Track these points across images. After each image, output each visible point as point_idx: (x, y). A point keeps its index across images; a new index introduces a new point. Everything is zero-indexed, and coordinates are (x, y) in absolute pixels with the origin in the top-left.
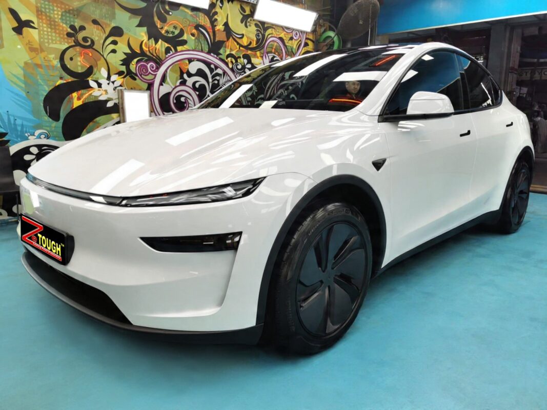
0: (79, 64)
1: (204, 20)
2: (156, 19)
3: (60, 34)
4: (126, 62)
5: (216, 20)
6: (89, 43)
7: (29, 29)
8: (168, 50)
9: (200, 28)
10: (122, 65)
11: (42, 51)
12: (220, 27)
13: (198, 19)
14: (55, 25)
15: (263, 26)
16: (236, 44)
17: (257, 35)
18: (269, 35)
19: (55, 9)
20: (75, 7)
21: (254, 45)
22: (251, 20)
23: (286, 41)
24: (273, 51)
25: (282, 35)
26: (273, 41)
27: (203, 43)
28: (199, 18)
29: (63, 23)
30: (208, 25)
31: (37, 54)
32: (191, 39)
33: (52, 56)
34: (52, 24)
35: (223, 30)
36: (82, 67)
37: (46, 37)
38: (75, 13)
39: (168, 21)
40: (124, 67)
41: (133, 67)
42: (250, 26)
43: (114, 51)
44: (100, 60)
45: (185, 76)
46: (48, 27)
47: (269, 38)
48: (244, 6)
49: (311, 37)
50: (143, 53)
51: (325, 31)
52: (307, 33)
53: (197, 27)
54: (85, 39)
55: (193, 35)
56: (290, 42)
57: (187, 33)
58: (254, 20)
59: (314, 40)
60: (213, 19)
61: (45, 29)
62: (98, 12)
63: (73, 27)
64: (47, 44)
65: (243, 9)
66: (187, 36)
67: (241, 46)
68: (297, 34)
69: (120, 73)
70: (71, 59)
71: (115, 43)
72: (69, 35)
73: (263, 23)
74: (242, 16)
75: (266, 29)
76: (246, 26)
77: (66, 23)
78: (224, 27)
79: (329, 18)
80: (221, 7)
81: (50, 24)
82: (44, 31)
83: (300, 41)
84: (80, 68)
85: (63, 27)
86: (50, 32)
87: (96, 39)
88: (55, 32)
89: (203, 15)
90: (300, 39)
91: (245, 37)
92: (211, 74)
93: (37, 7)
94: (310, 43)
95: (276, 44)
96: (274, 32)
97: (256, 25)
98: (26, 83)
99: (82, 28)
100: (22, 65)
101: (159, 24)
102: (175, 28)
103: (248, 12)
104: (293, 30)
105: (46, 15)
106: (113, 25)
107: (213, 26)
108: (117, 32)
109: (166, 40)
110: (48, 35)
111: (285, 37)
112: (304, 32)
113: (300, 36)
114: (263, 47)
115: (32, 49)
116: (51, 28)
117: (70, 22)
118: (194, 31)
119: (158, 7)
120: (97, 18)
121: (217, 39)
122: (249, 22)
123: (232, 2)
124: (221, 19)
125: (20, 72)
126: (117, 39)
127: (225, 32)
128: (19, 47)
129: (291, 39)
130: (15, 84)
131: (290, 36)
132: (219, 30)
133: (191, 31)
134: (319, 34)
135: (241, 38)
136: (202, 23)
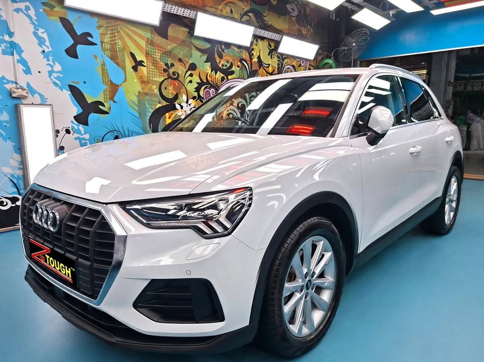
0: (170, 91)
1: (245, 55)
2: (216, 56)
3: (159, 70)
4: (198, 90)
5: (253, 54)
6: (176, 76)
7: (142, 67)
8: (223, 79)
9: (243, 61)
10: (195, 91)
11: (149, 83)
12: (255, 60)
13: (242, 54)
14: (156, 64)
15: (282, 57)
16: (265, 72)
17: (278, 64)
18: (285, 64)
19: (157, 51)
20: (169, 49)
21: (276, 72)
23: (296, 68)
25: (294, 64)
26: (288, 68)
27: (244, 72)
29: (161, 61)
30: (248, 58)
31: (146, 85)
32: (237, 70)
33: (154, 87)
34: (155, 63)
35: (257, 61)
36: (172, 95)
37: (151, 73)
38: (168, 54)
39: (223, 57)
40: (197, 93)
41: (201, 93)
42: (274, 57)
43: (191, 82)
44: (182, 88)
46: (152, 65)
47: (286, 66)
48: (270, 43)
49: (313, 64)
50: (208, 83)
51: (322, 60)
52: (310, 61)
53: (241, 61)
54: (174, 73)
55: (238, 67)
56: (299, 68)
57: (235, 66)
58: (276, 53)
59: (315, 66)
60: (251, 54)
61: (151, 67)
62: (182, 52)
63: (166, 65)
64: (151, 78)
65: (270, 46)
66: (235, 68)
67: (267, 73)
68: (303, 62)
69: (194, 98)
70: (166, 88)
71: (191, 75)
72: (165, 70)
73: (282, 55)
74: (269, 50)
75: (284, 59)
76: (271, 58)
77: (163, 62)
78: (258, 59)
79: (326, 49)
80: (256, 45)
81: (154, 63)
82: (150, 68)
83: (306, 66)
84: (170, 95)
85: (161, 65)
86: (154, 69)
87: (181, 72)
88: (156, 69)
89: (245, 51)
91: (270, 66)
93: (146, 51)
94: (312, 67)
95: (290, 70)
96: (289, 61)
97: (278, 57)
98: (139, 107)
99: (172, 65)
100: (137, 94)
101: (218, 60)
102: (228, 62)
103: (273, 47)
104: (301, 59)
105: (152, 57)
106: (191, 62)
107: (251, 59)
108: (193, 67)
109: (222, 71)
110: (153, 71)
111: (296, 64)
112: (307, 60)
113: (306, 63)
115: (143, 82)
116: (154, 66)
117: (165, 60)
118: (239, 63)
119: (218, 47)
120: (181, 56)
121: (253, 69)
122: (274, 54)
123: (263, 40)
124: (255, 53)
125: (135, 99)
126: (192, 72)
127: (258, 63)
128: (135, 80)
129: (300, 65)
130: (133, 108)
131: (299, 64)
132: (254, 62)
133: (237, 64)
134: (318, 61)
135: (268, 67)
136: (244, 57)
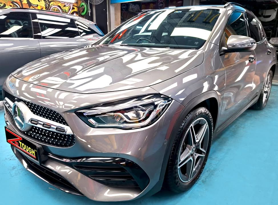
9: (14, 3)
15: (48, 1)
17: (46, 5)
21: (45, 9)
23: (62, 7)
25: (59, 5)
26: (55, 7)
42: (41, 1)
45: (9, 24)
47: (52, 6)
51: (82, 2)
52: (73, 3)
53: (12, 2)
55: (11, 6)
56: (64, 7)
57: (8, 5)
59: (77, 6)
66: (8, 7)
68: (67, 4)
75: (50, 2)
76: (39, 2)
78: (27, 2)
83: (70, 7)
90: (69, 6)
91: (39, 6)
92: (23, 23)
94: (75, 7)
96: (55, 3)
102: (1, 3)
104: (65, 2)
107: (21, 2)
111: (61, 5)
112: (71, 3)
118: (11, 4)
121: (24, 7)
127: (28, 4)
129: (65, 6)
132: (24, 3)
133: (9, 4)
134: (79, 3)
135: (37, 6)
136: (15, 0)
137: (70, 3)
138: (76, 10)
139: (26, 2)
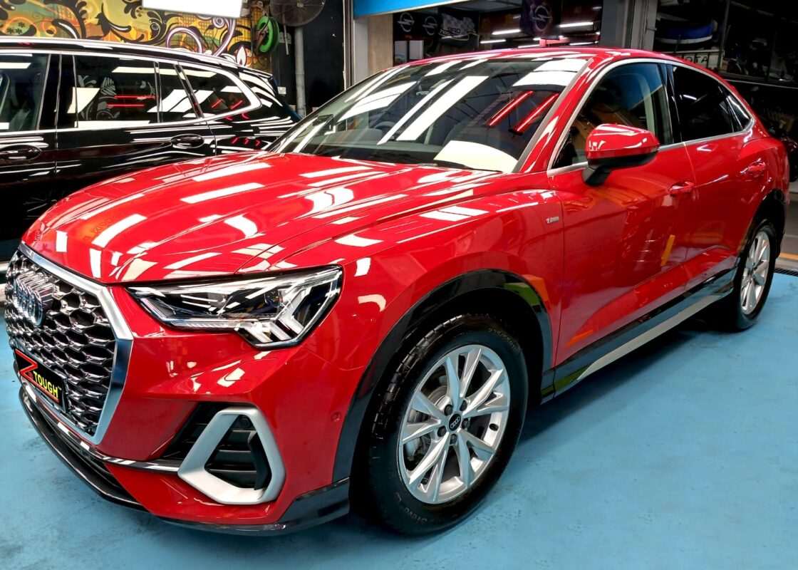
1: (65, 13)
5: (85, 12)
9: (60, 24)
12: (92, 20)
13: (56, 13)
15: (162, 15)
16: (119, 39)
17: (153, 26)
18: (171, 25)
21: (149, 38)
22: (141, 9)
23: (202, 32)
24: (181, 44)
25: (193, 24)
26: (180, 32)
28: (58, 12)
30: (71, 16)
35: (97, 23)
39: (9, 18)
42: (140, 16)
47: (174, 29)
49: (246, 25)
52: (236, 20)
53: (56, 22)
55: (50, 34)
56: (209, 31)
57: (41, 30)
58: (145, 9)
59: (249, 27)
60: (80, 11)
66: (42, 35)
67: (126, 40)
68: (219, 21)
73: (161, 12)
74: (126, 5)
75: (166, 18)
76: (133, 16)
78: (98, 20)
83: (227, 29)
89: (63, 7)
90: (226, 27)
91: (133, 29)
94: (243, 30)
95: (185, 35)
96: (180, 21)
97: (151, 15)
102: (22, 25)
104: (212, 17)
107: (81, 21)
111: (201, 25)
112: (232, 19)
113: (225, 23)
114: (165, 41)
118: (52, 27)
121: (88, 35)
122: (138, 11)
124: (92, 10)
127: (100, 26)
129: (211, 27)
131: (208, 25)
132: (90, 24)
134: (256, 19)
135: (126, 31)
136: (63, 17)
137: (228, 19)
138: (247, 37)
139: (95, 21)
